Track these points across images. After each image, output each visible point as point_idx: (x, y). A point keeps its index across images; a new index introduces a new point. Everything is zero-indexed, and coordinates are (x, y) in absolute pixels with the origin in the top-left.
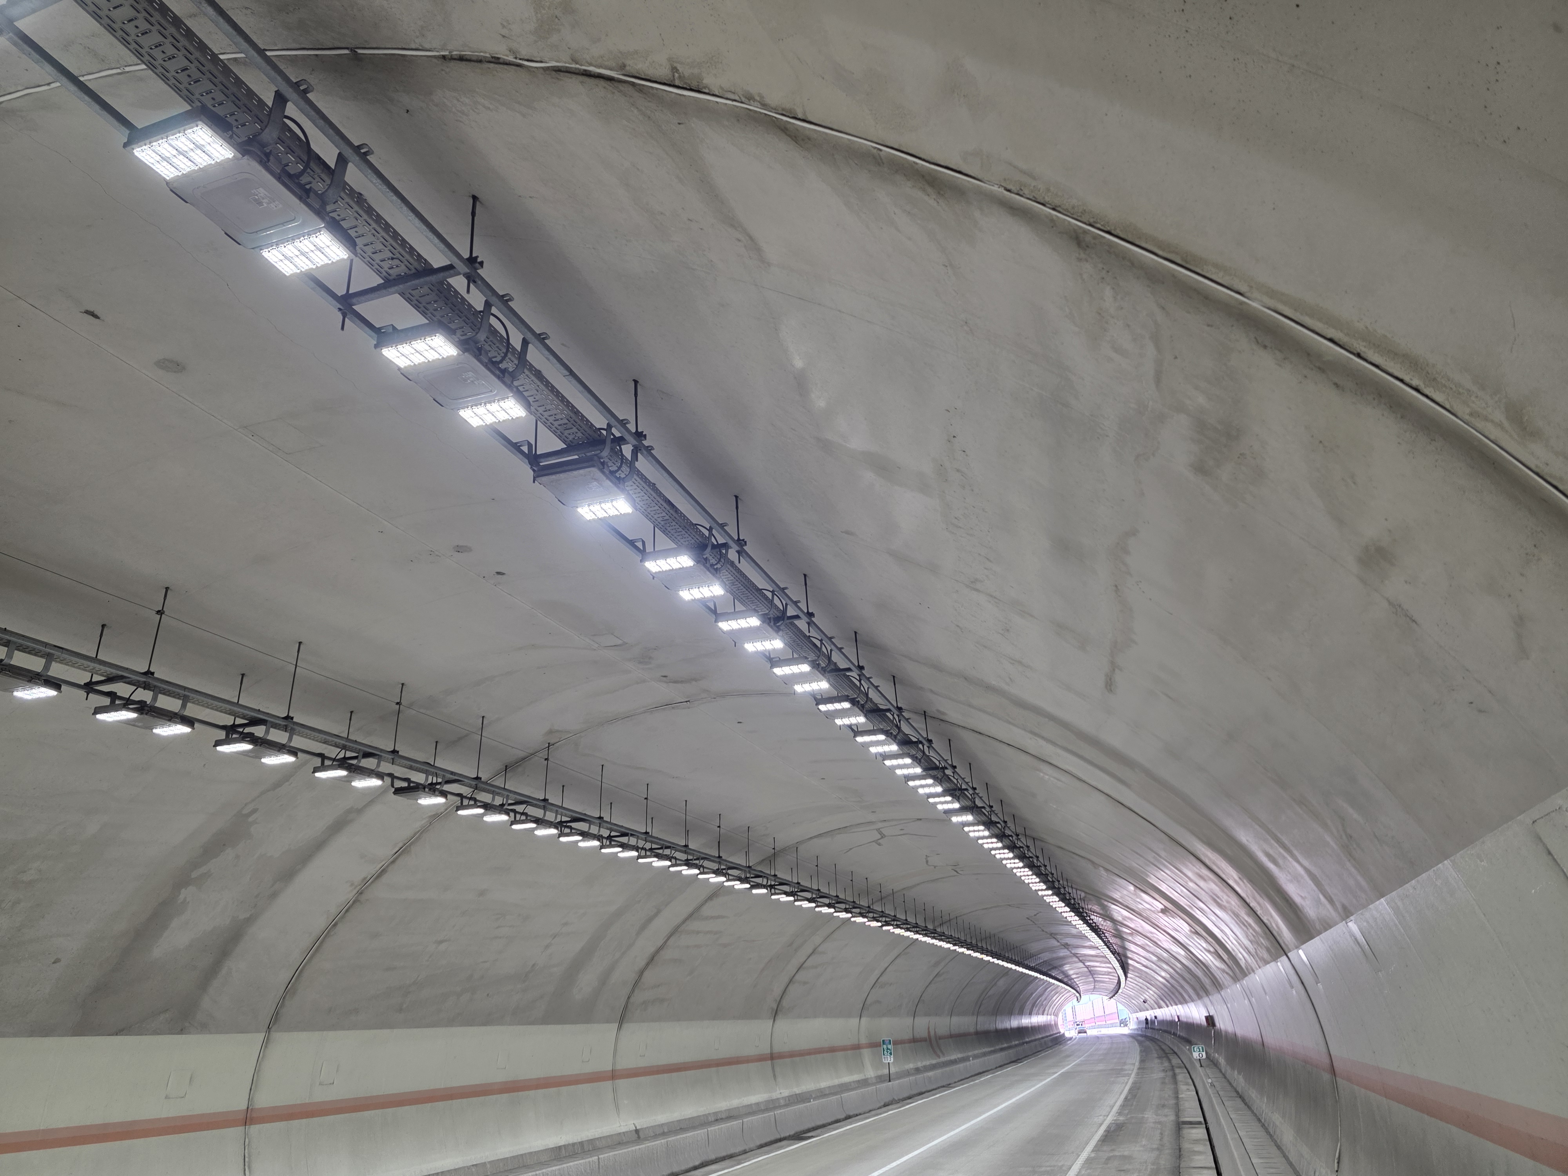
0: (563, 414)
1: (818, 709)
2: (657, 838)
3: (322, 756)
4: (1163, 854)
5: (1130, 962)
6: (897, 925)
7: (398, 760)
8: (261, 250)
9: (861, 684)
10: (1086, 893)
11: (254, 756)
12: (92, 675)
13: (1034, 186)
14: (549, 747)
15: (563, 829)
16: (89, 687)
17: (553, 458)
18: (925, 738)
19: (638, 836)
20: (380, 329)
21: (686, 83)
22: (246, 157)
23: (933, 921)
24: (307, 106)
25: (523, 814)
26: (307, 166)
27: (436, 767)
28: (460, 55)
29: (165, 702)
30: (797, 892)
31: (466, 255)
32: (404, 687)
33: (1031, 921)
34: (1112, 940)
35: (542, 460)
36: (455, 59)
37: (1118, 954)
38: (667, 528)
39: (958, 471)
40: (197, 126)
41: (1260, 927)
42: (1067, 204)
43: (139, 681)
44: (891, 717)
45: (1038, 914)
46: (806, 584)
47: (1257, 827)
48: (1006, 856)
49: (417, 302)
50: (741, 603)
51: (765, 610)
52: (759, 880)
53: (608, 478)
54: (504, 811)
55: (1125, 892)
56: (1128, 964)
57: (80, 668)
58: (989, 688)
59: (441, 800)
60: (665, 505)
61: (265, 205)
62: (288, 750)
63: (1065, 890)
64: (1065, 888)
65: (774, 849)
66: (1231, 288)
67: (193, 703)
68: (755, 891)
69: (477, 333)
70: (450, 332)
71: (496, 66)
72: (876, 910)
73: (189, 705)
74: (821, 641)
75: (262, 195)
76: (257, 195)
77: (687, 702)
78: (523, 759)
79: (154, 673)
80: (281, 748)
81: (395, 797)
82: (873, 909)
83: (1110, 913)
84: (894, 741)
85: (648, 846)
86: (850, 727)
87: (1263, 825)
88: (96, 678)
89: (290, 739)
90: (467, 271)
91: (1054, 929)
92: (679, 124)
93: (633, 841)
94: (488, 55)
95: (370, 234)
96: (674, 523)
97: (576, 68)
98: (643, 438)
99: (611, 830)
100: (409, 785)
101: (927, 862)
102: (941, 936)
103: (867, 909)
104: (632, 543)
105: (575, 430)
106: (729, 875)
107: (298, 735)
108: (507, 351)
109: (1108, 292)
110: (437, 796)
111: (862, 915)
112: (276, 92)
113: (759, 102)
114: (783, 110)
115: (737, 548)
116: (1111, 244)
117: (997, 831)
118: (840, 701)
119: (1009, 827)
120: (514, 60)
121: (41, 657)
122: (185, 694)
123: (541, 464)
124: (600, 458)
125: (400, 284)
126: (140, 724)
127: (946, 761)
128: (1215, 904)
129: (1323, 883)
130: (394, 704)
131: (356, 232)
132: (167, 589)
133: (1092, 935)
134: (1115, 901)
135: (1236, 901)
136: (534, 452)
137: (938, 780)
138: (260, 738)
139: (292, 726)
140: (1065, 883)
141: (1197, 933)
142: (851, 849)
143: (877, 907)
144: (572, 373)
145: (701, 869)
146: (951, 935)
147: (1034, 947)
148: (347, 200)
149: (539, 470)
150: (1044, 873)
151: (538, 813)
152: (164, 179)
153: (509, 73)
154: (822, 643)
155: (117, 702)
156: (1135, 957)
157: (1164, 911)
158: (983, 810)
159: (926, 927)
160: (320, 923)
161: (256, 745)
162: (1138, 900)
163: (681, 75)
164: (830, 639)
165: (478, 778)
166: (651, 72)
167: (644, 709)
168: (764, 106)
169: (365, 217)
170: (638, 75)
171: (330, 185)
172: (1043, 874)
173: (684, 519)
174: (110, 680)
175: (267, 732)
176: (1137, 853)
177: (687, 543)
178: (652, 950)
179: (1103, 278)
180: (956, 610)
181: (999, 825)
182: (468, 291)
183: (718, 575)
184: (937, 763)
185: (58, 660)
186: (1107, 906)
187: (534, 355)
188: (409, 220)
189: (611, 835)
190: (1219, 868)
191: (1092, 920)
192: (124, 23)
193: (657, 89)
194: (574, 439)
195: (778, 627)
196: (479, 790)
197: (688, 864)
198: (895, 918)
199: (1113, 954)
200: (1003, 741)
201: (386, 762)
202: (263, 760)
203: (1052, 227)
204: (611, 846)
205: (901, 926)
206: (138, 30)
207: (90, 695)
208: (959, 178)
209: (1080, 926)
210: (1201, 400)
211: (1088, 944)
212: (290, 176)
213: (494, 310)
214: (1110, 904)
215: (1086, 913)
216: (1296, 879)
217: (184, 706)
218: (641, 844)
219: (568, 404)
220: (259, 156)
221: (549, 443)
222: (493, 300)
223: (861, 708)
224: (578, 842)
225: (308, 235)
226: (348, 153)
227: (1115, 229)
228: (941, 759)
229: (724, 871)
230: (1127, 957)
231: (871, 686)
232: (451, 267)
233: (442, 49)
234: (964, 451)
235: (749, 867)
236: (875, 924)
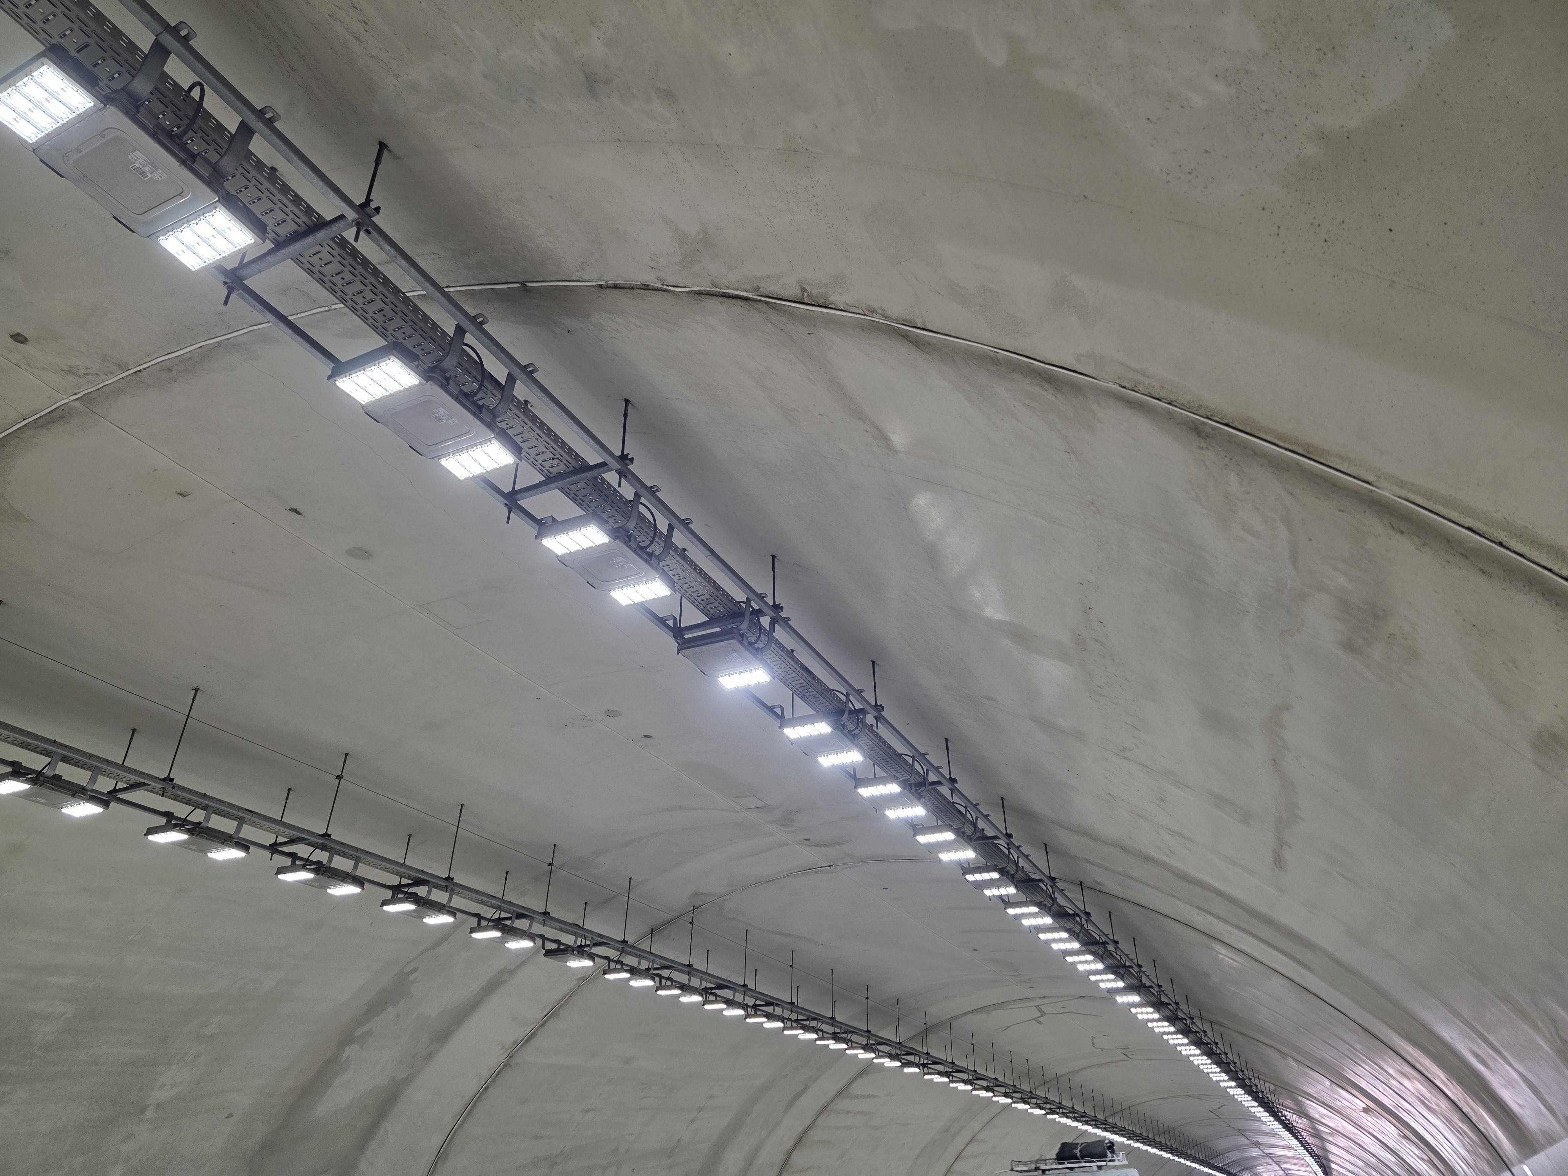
0: (705, 590)
1: (965, 878)
2: (803, 1009)
3: (478, 916)
4: (1358, 1046)
5: (1333, 1166)
6: (1063, 1113)
7: (549, 922)
8: (439, 459)
9: (1009, 852)
10: (1275, 1085)
11: (417, 916)
12: (277, 836)
13: (1149, 384)
14: (693, 910)
15: (708, 996)
16: (274, 848)
17: (697, 630)
18: (1082, 911)
19: (783, 1006)
20: (541, 520)
21: (814, 301)
22: (429, 383)
23: (1104, 1111)
24: (483, 336)
25: (668, 979)
26: (481, 385)
27: (585, 929)
28: (615, 284)
29: (341, 863)
30: (952, 1072)
31: (618, 453)
32: (556, 848)
33: (1215, 1114)
34: (1310, 1140)
35: (686, 632)
36: (610, 287)
37: (1318, 1156)
38: (805, 694)
39: (1097, 641)
40: (389, 359)
41: (1477, 1136)
42: (1183, 399)
43: (317, 843)
44: (1044, 888)
45: (1222, 1106)
46: (947, 749)
47: (1459, 1023)
48: (1180, 1042)
49: (574, 495)
50: (881, 768)
51: (906, 775)
52: (911, 1058)
53: (747, 649)
54: (650, 976)
55: (1320, 1087)
56: (1331, 1168)
57: (267, 831)
58: (1148, 859)
59: (587, 963)
60: (802, 672)
61: (444, 421)
62: (447, 910)
63: (1251, 1082)
64: (1250, 1079)
65: (925, 1024)
66: (1358, 477)
67: (364, 863)
68: (906, 1070)
69: (628, 521)
70: (602, 523)
71: (646, 291)
72: (1039, 1096)
73: (360, 865)
74: (965, 807)
75: (442, 413)
76: (437, 414)
77: (830, 866)
78: (669, 922)
79: (331, 835)
80: (441, 908)
81: (546, 959)
82: (1035, 1095)
83: (1305, 1109)
84: (1048, 914)
85: (794, 1016)
86: (1001, 897)
87: (1466, 1022)
88: (281, 839)
89: (450, 900)
90: (619, 467)
91: (1241, 1125)
92: (809, 334)
93: (778, 1011)
94: (639, 283)
95: (534, 438)
96: (811, 690)
97: (716, 291)
98: (780, 610)
99: (756, 999)
100: (559, 947)
101: (1093, 1044)
102: (1113, 1128)
103: (1029, 1094)
104: (771, 709)
105: (716, 604)
106: (879, 1051)
107: (457, 895)
108: (655, 535)
109: (1233, 477)
110: (586, 959)
111: (1024, 1101)
112: (456, 325)
113: (881, 314)
114: (904, 320)
115: (876, 714)
116: (1230, 435)
117: (1168, 1013)
118: (988, 871)
119: (1181, 1010)
120: (662, 286)
121: (234, 820)
122: (357, 855)
123: (686, 637)
124: (739, 630)
125: (560, 481)
126: (316, 884)
127: (1106, 935)
128: (1423, 1107)
129: (1541, 1090)
130: (547, 865)
131: (522, 437)
132: (346, 754)
133: (1286, 1135)
134: (1310, 1097)
135: (1447, 1105)
136: (678, 626)
137: (1099, 957)
138: (422, 898)
139: (452, 887)
140: (1251, 1073)
141: (1406, 1137)
142: (1009, 1027)
143: (1040, 1092)
144: (713, 553)
145: (850, 1044)
146: (1125, 1128)
147: (1221, 1144)
148: (515, 410)
149: (682, 644)
150: (1226, 1062)
151: (683, 978)
152: (361, 404)
153: (658, 297)
154: (966, 810)
155: (298, 863)
156: (1338, 1160)
157: (1366, 1110)
158: (1151, 989)
159: (1096, 1117)
160: (472, 1086)
161: (419, 906)
162: (1336, 1096)
163: (810, 293)
164: (975, 805)
165: (624, 942)
166: (782, 293)
167: (787, 873)
168: (886, 317)
169: (530, 424)
170: (770, 295)
171: (501, 399)
172: (1224, 1063)
173: (821, 685)
174: (292, 841)
175: (429, 892)
176: (1326, 1043)
177: (825, 708)
178: (800, 1129)
179: (1227, 465)
180: (1106, 778)
181: (1170, 1007)
182: (619, 486)
183: (856, 742)
184: (1098, 938)
185: (248, 822)
186: (1301, 1101)
187: (679, 539)
188: (568, 426)
189: (756, 1003)
190: (1423, 1066)
191: (1285, 1116)
192: (332, 276)
193: (788, 306)
194: (716, 612)
195: (919, 794)
196: (626, 953)
197: (836, 1037)
198: (1060, 1106)
199: (1311, 1156)
200: (1168, 915)
201: (538, 923)
202: (425, 920)
203: (1171, 419)
204: (755, 1015)
205: (1068, 1115)
206: (343, 281)
207: (275, 855)
208: (1074, 376)
209: (1271, 1123)
210: (1342, 580)
211: (1283, 1143)
212: (466, 395)
213: (643, 500)
214: (1304, 1100)
215: (1277, 1108)
216: (1509, 1084)
217: (356, 867)
218: (786, 1014)
219: (710, 580)
220: (442, 382)
221: (693, 616)
222: (642, 491)
223: (1011, 879)
224: (722, 1010)
225: (480, 445)
226: (517, 372)
227: (1233, 422)
228: (1101, 934)
229: (873, 1047)
230: (1329, 1161)
231: (1021, 855)
232: (604, 464)
233: (600, 280)
234: (1101, 622)
235: (900, 1043)
236: (1037, 1112)
